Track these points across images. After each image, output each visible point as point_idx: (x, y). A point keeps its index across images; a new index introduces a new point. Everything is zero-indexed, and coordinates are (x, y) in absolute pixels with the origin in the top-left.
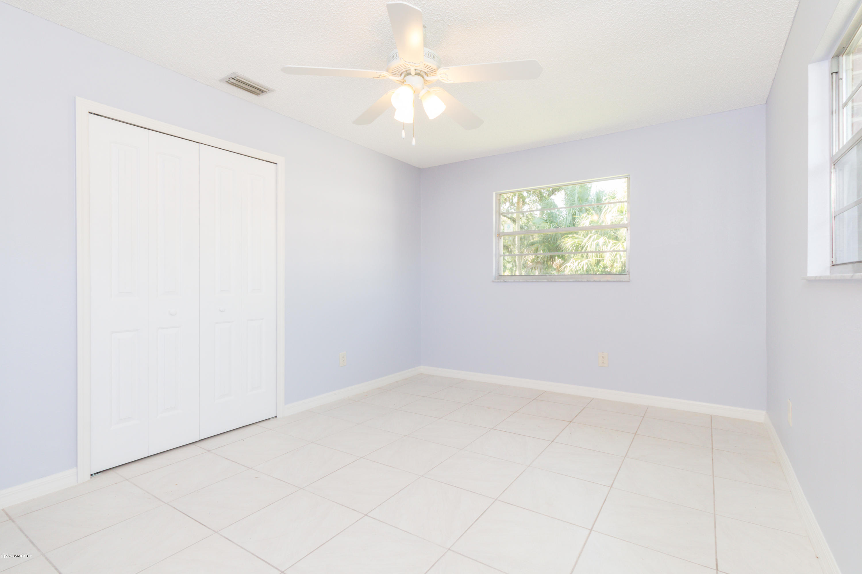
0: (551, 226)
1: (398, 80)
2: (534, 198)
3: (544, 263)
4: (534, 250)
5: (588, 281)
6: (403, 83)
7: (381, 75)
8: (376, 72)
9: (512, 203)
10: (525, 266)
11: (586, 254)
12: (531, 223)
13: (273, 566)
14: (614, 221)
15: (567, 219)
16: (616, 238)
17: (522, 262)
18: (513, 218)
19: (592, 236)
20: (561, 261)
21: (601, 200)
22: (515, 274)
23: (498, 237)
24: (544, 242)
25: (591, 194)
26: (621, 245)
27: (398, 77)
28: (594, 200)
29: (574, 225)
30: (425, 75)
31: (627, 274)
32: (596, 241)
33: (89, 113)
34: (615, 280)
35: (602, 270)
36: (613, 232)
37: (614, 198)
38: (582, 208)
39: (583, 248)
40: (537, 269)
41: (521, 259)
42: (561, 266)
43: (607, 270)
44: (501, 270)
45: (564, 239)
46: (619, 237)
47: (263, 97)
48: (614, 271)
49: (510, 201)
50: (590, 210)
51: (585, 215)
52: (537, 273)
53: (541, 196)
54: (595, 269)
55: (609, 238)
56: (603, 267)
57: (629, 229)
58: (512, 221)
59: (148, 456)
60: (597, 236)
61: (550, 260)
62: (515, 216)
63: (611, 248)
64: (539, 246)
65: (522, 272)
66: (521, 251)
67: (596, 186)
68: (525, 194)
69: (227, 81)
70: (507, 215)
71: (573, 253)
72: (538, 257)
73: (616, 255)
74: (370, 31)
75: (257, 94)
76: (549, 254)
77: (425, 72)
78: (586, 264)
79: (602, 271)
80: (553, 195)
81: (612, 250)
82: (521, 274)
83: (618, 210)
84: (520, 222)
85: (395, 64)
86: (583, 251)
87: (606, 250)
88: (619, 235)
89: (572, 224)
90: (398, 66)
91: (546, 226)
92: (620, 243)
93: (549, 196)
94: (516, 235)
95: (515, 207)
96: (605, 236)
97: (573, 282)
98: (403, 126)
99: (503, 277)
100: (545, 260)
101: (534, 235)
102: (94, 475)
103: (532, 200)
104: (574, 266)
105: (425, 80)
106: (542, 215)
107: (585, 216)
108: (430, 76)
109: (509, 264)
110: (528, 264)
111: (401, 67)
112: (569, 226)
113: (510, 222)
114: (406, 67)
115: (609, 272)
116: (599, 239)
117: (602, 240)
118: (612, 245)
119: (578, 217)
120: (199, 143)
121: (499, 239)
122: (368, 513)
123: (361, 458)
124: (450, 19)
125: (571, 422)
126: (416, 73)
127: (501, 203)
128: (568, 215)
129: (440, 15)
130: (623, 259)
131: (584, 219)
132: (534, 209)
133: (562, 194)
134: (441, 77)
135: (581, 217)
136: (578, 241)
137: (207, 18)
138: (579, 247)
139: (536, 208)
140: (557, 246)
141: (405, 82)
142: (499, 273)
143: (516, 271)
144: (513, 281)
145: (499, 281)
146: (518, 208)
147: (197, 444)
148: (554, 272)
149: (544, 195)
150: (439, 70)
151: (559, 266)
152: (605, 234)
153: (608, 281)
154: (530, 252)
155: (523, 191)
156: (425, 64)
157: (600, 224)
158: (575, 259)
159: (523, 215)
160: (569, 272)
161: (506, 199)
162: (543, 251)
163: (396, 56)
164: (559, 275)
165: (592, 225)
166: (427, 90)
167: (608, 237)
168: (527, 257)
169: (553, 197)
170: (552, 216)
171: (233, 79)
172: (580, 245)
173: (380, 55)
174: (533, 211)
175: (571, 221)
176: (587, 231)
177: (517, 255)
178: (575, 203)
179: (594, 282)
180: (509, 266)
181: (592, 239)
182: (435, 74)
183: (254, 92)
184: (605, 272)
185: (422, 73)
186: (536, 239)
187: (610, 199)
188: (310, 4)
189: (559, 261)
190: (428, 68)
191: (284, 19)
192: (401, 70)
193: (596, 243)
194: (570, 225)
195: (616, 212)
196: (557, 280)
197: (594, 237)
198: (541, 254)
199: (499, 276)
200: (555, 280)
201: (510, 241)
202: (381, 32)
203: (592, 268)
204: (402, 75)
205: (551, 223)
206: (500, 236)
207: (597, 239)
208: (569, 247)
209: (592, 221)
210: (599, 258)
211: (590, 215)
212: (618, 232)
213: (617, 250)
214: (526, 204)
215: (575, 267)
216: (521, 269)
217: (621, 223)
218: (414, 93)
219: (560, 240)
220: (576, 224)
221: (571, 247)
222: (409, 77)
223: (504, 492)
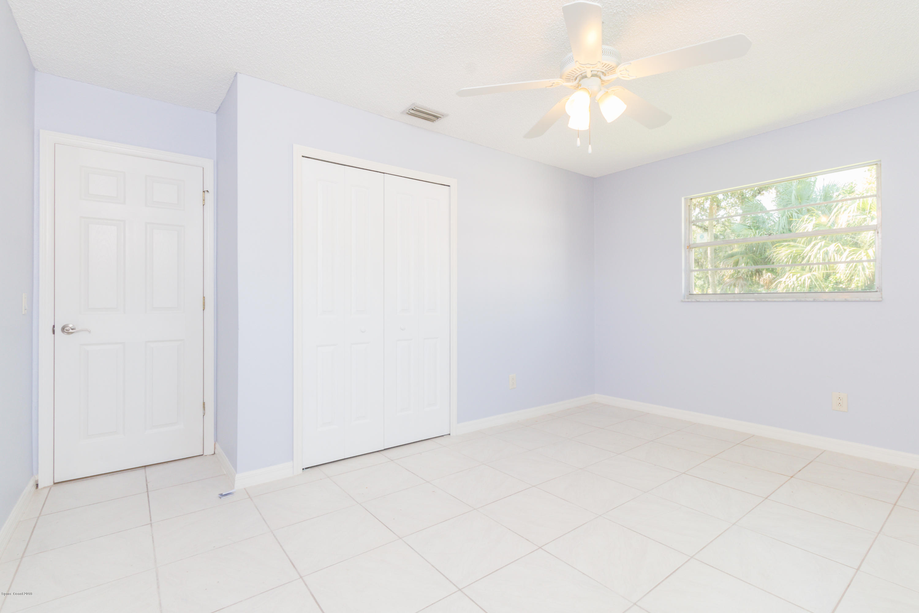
0: (757, 233)
1: (571, 86)
2: (733, 201)
3: (747, 279)
4: (733, 264)
5: (814, 301)
6: (578, 87)
7: (554, 83)
8: (550, 81)
9: (703, 209)
10: (720, 282)
11: (808, 267)
12: (728, 231)
13: (451, 582)
14: (851, 222)
15: (779, 224)
16: (856, 244)
17: (717, 278)
18: (705, 226)
19: (818, 243)
20: (770, 276)
21: (831, 197)
22: (707, 292)
23: (688, 249)
24: (747, 254)
25: (815, 189)
26: (864, 252)
27: (573, 82)
28: (819, 197)
29: (790, 230)
30: (603, 75)
31: (877, 291)
32: (825, 249)
33: (303, 156)
34: (858, 299)
35: (833, 286)
36: (851, 237)
37: (851, 192)
38: (802, 209)
39: (803, 258)
40: (737, 286)
41: (716, 275)
42: (771, 282)
43: (841, 286)
44: (692, 288)
45: (775, 248)
46: (859, 242)
47: (438, 123)
48: (853, 286)
49: (700, 207)
50: (814, 210)
51: (806, 217)
52: (737, 291)
53: (743, 197)
54: (823, 286)
55: (843, 245)
56: (834, 281)
57: (879, 232)
58: (704, 230)
59: (344, 458)
60: (825, 243)
61: (756, 275)
62: (707, 223)
63: (847, 258)
64: (740, 258)
65: (717, 289)
66: (715, 265)
67: (824, 179)
68: (720, 197)
69: (407, 112)
70: (697, 223)
71: (789, 265)
72: (739, 272)
73: (856, 266)
74: (542, 39)
75: (433, 121)
76: (754, 268)
77: (601, 71)
78: (809, 279)
79: (833, 288)
80: (760, 195)
81: (848, 260)
82: (716, 292)
83: (858, 207)
84: (714, 230)
85: (571, 68)
86: (804, 262)
87: (839, 260)
88: (859, 240)
89: (788, 229)
90: (572, 71)
91: (750, 234)
92: (862, 251)
93: (754, 196)
94: (709, 247)
95: (707, 212)
96: (838, 242)
97: (793, 301)
98: (578, 133)
99: (694, 295)
100: (749, 276)
101: (733, 245)
102: (305, 470)
103: (730, 203)
104: (790, 282)
105: (602, 81)
106: (744, 221)
107: (807, 219)
108: (609, 75)
109: (699, 281)
110: (725, 280)
111: (576, 71)
112: (782, 232)
113: (701, 230)
114: (581, 70)
115: (845, 288)
116: (828, 246)
117: (832, 247)
118: (849, 253)
119: (796, 221)
120: (384, 173)
121: (689, 251)
122: (543, 546)
123: (533, 486)
124: (632, 8)
125: (792, 477)
126: (592, 74)
127: (691, 210)
128: (781, 218)
129: (619, 5)
130: (868, 272)
131: (805, 222)
132: (732, 214)
133: (772, 193)
134: (621, 74)
135: (801, 220)
136: (796, 251)
137: (392, 57)
138: (798, 257)
139: (736, 212)
140: (766, 258)
141: (580, 86)
142: (689, 292)
143: (709, 289)
144: (709, 301)
145: (690, 300)
146: (711, 213)
147: (382, 452)
148: (762, 290)
149: (747, 196)
150: (619, 67)
151: (768, 282)
152: (837, 240)
153: (846, 301)
154: (728, 266)
155: (718, 194)
156: (602, 63)
157: (829, 227)
158: (792, 273)
159: (718, 222)
160: (784, 289)
161: (695, 205)
162: (746, 264)
163: (570, 60)
164: (769, 293)
165: (817, 229)
166: (605, 91)
167: (842, 243)
168: (723, 272)
169: (759, 197)
170: (758, 221)
171: (413, 109)
172: (800, 255)
173: (552, 63)
174: (732, 216)
175: (785, 225)
176: (809, 238)
177: (710, 270)
178: (792, 203)
179: (824, 301)
180: (700, 283)
181: (818, 247)
182: (614, 72)
183: (430, 119)
184: (839, 289)
185: (599, 73)
186: (736, 250)
187: (845, 194)
188: (483, 24)
189: (769, 275)
190: (605, 67)
191: (459, 44)
192: (576, 74)
193: (824, 251)
194: (785, 231)
195: (854, 210)
196: (769, 300)
197: (821, 245)
198: (742, 268)
199: (690, 294)
200: (767, 299)
201: (701, 253)
202: (554, 37)
203: (818, 283)
204: (577, 79)
205: (757, 230)
206: (690, 248)
207: (825, 246)
208: (783, 258)
209: (817, 224)
210: (828, 271)
211: (815, 216)
212: (859, 236)
213: (857, 259)
214: (721, 209)
215: (792, 283)
216: (715, 287)
217: (863, 225)
218: (590, 96)
219: (770, 250)
220: (793, 230)
221: (785, 258)
222: (585, 79)
223: (701, 550)
